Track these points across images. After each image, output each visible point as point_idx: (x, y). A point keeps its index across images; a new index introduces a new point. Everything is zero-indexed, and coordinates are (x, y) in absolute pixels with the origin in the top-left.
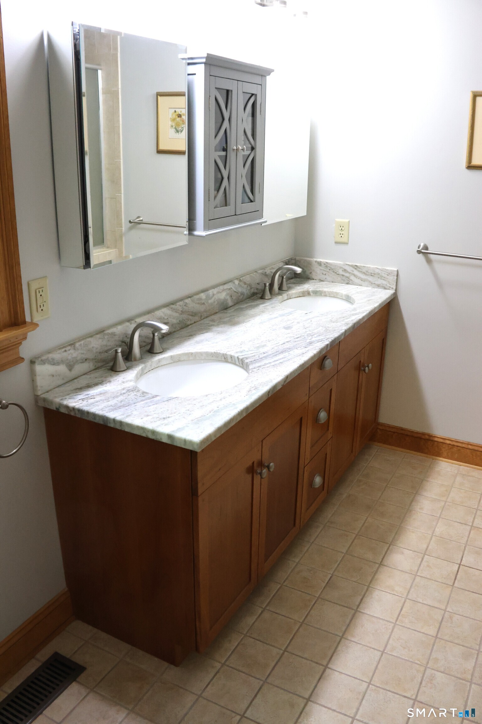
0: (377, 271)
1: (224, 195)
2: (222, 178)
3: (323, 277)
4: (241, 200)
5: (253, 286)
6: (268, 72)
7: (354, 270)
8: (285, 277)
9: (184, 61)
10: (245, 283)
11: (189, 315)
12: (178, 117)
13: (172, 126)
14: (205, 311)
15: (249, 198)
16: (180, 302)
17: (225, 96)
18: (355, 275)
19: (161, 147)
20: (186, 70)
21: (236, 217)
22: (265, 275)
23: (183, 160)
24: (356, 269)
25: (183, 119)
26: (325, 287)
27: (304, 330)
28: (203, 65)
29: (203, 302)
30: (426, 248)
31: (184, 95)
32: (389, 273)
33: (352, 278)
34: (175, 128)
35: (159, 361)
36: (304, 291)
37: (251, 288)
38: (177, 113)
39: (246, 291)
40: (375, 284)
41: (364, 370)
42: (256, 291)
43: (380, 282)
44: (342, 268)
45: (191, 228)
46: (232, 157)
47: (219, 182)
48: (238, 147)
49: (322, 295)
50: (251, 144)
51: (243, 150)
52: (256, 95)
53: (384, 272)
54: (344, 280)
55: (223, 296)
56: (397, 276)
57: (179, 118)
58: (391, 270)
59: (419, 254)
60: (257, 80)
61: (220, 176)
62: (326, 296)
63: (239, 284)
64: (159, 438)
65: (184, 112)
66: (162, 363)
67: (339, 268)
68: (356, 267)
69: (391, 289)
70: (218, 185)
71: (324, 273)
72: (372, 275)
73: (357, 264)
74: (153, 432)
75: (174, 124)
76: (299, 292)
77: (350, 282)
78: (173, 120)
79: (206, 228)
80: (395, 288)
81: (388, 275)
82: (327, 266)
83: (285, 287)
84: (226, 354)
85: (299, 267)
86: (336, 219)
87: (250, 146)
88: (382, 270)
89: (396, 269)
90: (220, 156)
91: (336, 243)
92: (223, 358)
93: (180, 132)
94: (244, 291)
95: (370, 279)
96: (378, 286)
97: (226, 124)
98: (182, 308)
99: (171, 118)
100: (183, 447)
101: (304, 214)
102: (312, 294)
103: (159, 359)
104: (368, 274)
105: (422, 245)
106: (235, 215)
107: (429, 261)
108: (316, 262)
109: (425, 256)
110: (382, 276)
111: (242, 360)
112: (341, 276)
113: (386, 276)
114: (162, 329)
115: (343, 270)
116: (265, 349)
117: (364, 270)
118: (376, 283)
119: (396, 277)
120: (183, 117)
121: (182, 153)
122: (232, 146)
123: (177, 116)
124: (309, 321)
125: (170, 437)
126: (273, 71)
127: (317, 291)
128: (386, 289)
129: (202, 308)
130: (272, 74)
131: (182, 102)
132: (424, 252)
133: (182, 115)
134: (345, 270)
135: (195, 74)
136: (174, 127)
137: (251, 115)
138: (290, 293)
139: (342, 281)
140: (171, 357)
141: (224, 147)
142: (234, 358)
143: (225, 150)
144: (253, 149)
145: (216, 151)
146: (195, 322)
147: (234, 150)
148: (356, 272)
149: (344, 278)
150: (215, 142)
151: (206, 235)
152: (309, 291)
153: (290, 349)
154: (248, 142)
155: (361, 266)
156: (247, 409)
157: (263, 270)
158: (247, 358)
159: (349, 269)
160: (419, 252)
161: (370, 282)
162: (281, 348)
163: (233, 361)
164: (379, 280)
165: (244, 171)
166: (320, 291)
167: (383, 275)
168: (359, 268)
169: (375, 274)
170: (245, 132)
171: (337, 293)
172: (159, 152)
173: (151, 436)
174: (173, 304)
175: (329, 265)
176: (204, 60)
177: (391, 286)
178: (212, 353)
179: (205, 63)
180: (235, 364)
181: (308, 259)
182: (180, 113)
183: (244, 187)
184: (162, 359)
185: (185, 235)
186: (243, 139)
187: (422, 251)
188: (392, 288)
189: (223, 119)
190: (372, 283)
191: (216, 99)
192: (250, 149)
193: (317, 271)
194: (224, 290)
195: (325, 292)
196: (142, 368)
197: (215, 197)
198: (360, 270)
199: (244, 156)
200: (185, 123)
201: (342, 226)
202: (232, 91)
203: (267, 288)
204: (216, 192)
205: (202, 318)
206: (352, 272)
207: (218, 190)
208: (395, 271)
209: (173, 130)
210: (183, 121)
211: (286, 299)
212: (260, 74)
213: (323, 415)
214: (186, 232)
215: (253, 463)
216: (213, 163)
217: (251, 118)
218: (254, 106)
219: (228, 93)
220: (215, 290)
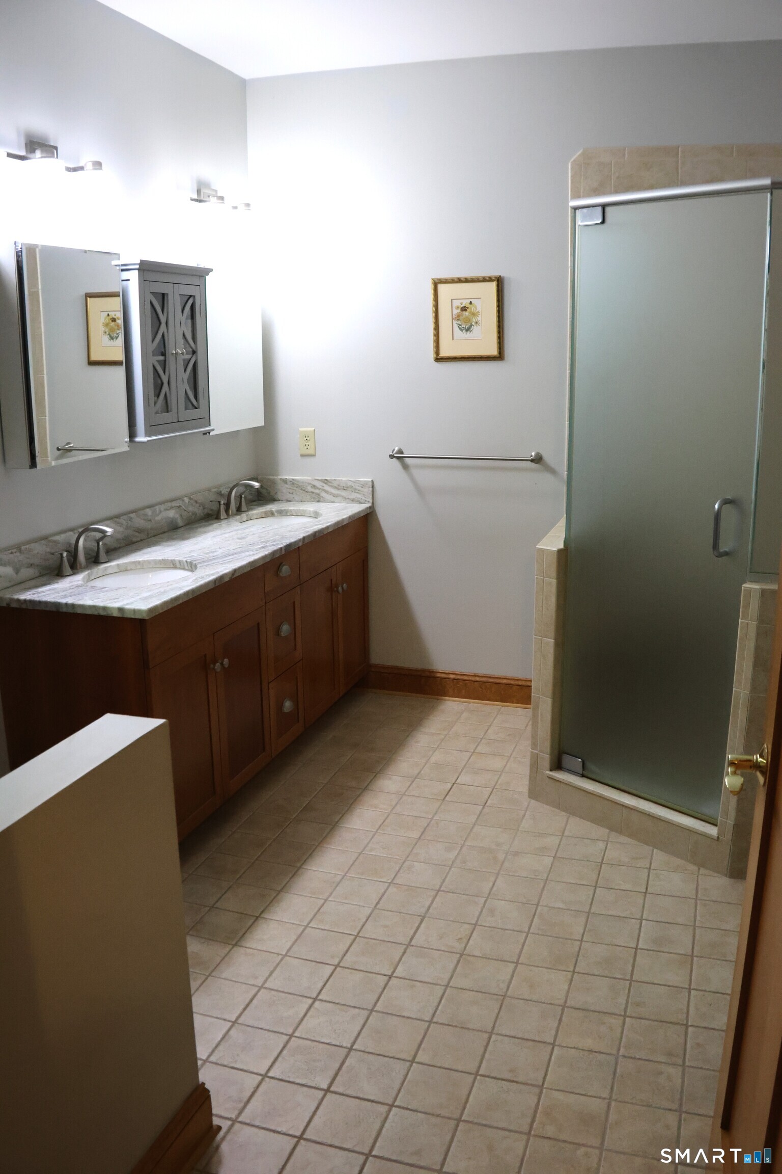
0: (350, 484)
1: (165, 401)
2: (162, 384)
3: (290, 497)
4: (184, 406)
5: (206, 507)
6: (207, 271)
7: (324, 485)
8: (243, 496)
9: (118, 268)
10: (196, 502)
11: (134, 531)
12: (113, 321)
13: (105, 332)
14: (152, 529)
15: (193, 405)
16: (125, 516)
17: (161, 300)
18: (326, 492)
19: (94, 358)
20: (119, 276)
21: (180, 423)
22: (220, 494)
23: (121, 371)
24: (326, 483)
25: (118, 323)
26: (291, 507)
27: (259, 539)
28: (137, 271)
29: (149, 518)
30: (400, 452)
31: (119, 296)
32: (363, 485)
33: (323, 494)
34: (109, 334)
35: (106, 569)
36: (266, 511)
37: (204, 508)
38: (110, 317)
39: (199, 511)
40: (348, 498)
41: (338, 591)
42: (210, 512)
43: (354, 496)
44: (310, 484)
45: (132, 434)
46: (171, 361)
47: (159, 387)
48: (177, 351)
49: (288, 514)
50: (192, 348)
51: (183, 353)
52: (194, 296)
53: (358, 484)
54: (314, 498)
55: (171, 514)
56: (373, 487)
57: (114, 323)
58: (365, 481)
59: (392, 458)
60: (195, 281)
61: (160, 382)
62: (292, 515)
63: (189, 502)
64: (110, 613)
65: (119, 315)
66: (110, 571)
67: (307, 484)
68: (326, 482)
69: (366, 503)
70: (157, 391)
71: (291, 492)
72: (344, 489)
73: (327, 478)
74: (105, 608)
75: (107, 330)
76: (261, 512)
77: (322, 500)
78: (107, 325)
79: (147, 434)
80: (371, 501)
81: (362, 487)
82: (293, 484)
83: (244, 507)
84: (174, 560)
85: (258, 482)
86: (300, 429)
87: (191, 350)
88: (354, 482)
89: (370, 480)
90: (158, 361)
91: (302, 456)
92: (171, 564)
93: (115, 339)
94: (196, 510)
95: (343, 493)
96: (352, 501)
97: (163, 328)
98: (127, 522)
99: (103, 323)
100: (133, 617)
101: (262, 423)
102: (276, 514)
103: (105, 567)
104: (339, 488)
105: (396, 449)
106: (178, 422)
107: (406, 467)
108: (281, 479)
109: (401, 462)
110: (355, 489)
111: (191, 563)
112: (311, 494)
113: (360, 488)
114: (107, 532)
115: (312, 487)
116: (215, 554)
117: (335, 485)
118: (350, 497)
119: (371, 489)
120: (118, 321)
121: (118, 363)
122: (171, 350)
123: (111, 321)
124: (266, 532)
125: (121, 610)
126: (211, 270)
127: (282, 511)
128: (362, 503)
129: (148, 525)
130: (211, 273)
131: (116, 303)
132: (399, 457)
133: (117, 319)
134: (314, 487)
135: (129, 280)
136: (107, 333)
137: (190, 317)
138: (250, 513)
139: (312, 499)
140: (118, 565)
141: (162, 352)
142: (183, 563)
143: (163, 354)
144: (194, 352)
145: (153, 355)
146: (141, 540)
147: (172, 354)
148: (327, 488)
149: (313, 495)
150: (153, 347)
151: (148, 441)
152: (272, 511)
153: (241, 552)
154: (188, 345)
155: (332, 480)
156: (193, 591)
157: (217, 489)
158: (195, 561)
159: (318, 484)
160: (392, 457)
161: (343, 496)
162: (232, 552)
163: (182, 567)
164: (353, 493)
165: (185, 376)
166: (285, 510)
167: (357, 487)
168: (330, 482)
169: (348, 487)
170: (184, 335)
171: (304, 511)
172: (91, 363)
173: (102, 613)
174: (117, 518)
175: (296, 483)
176: (137, 267)
177: (367, 500)
178: (160, 561)
179: (138, 269)
180: (184, 569)
181: (271, 477)
182: (114, 317)
183: (186, 392)
184: (108, 567)
185: (126, 442)
186: (183, 343)
187: (395, 455)
188: (369, 502)
189: (160, 323)
190: (345, 498)
191: (151, 303)
192: (191, 352)
193: (284, 490)
194: (172, 508)
195: (291, 511)
196: (88, 574)
197: (155, 403)
198: (330, 484)
199: (184, 360)
200: (121, 327)
201: (307, 437)
202: (167, 294)
203: (222, 508)
204: (156, 398)
205: (150, 536)
206: (322, 488)
207: (158, 396)
208: (369, 481)
209: (107, 337)
210: (118, 326)
211: (245, 519)
212: (199, 275)
213: (285, 629)
214: (127, 439)
215: (205, 656)
216: (151, 368)
217: (190, 321)
218: (193, 307)
219: (163, 297)
220: (162, 507)
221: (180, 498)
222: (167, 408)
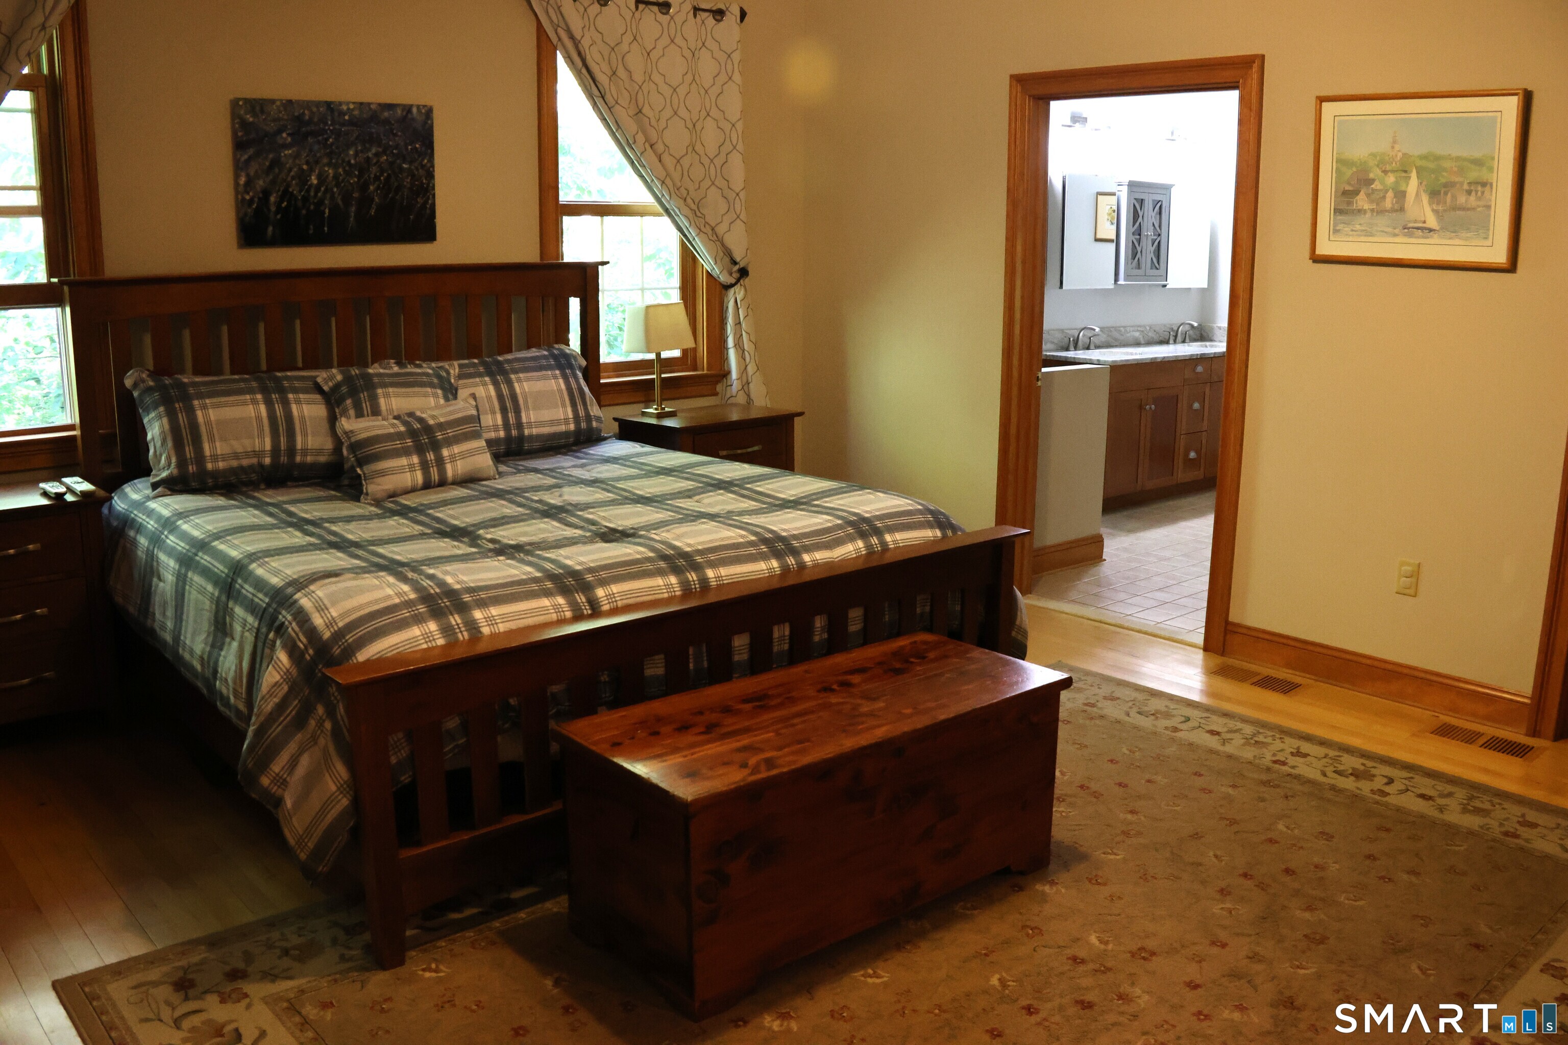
1: (1138, 263)
2: (1137, 253)
3: (1222, 338)
4: (1151, 267)
6: (1172, 186)
8: (1188, 333)
10: (1154, 331)
13: (1106, 221)
14: (1123, 340)
15: (1157, 267)
16: (1108, 329)
17: (1140, 203)
19: (1098, 236)
20: (1117, 188)
21: (1146, 277)
22: (1172, 330)
23: (1113, 246)
25: (1114, 214)
28: (1127, 186)
29: (1123, 334)
31: (1115, 196)
34: (1108, 222)
36: (1202, 345)
37: (1160, 336)
38: (1110, 209)
39: (1156, 337)
42: (1164, 339)
45: (1116, 280)
46: (1143, 239)
47: (1134, 255)
48: (1148, 234)
51: (1152, 235)
52: (1162, 201)
55: (1137, 334)
57: (1111, 213)
60: (1164, 192)
61: (1136, 251)
63: (1150, 330)
71: (1223, 336)
75: (1107, 219)
76: (1199, 345)
79: (1125, 280)
83: (1187, 340)
87: (1157, 233)
90: (1136, 239)
93: (1111, 226)
94: (1154, 335)
97: (1140, 219)
101: (1206, 286)
102: (1208, 346)
103: (1093, 351)
106: (1145, 275)
108: (1217, 326)
111: (1141, 353)
114: (1096, 330)
121: (1111, 241)
122: (1144, 233)
126: (1175, 185)
127: (1213, 345)
129: (1121, 338)
130: (1174, 187)
133: (1113, 211)
137: (1159, 213)
138: (1190, 344)
140: (1100, 351)
141: (1139, 233)
143: (1140, 235)
144: (1159, 235)
145: (1133, 236)
146: (1116, 346)
147: (1145, 235)
150: (1133, 230)
151: (1124, 284)
152: (1206, 345)
153: (1172, 353)
154: (1156, 230)
156: (1137, 360)
157: (1170, 325)
162: (1167, 352)
165: (1151, 249)
166: (1215, 345)
170: (1154, 224)
172: (1097, 240)
174: (1102, 328)
176: (1128, 182)
179: (1129, 185)
182: (1112, 209)
183: (1153, 260)
184: (1095, 351)
185: (1112, 284)
186: (1153, 229)
189: (1139, 217)
191: (1135, 205)
192: (1157, 235)
193: (1218, 334)
194: (1138, 331)
196: (1083, 351)
197: (1132, 264)
199: (1152, 239)
200: (1115, 218)
202: (1145, 200)
203: (1172, 338)
204: (1132, 261)
205: (1122, 345)
207: (1134, 259)
209: (1107, 224)
211: (1186, 345)
212: (1166, 189)
213: (1196, 406)
214: (1113, 282)
215: (1141, 400)
216: (1131, 244)
217: (1158, 216)
218: (1161, 207)
219: (1142, 202)
220: (1131, 329)
221: (1144, 326)
222: (1139, 267)
